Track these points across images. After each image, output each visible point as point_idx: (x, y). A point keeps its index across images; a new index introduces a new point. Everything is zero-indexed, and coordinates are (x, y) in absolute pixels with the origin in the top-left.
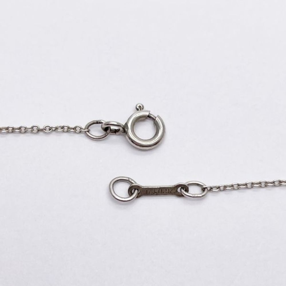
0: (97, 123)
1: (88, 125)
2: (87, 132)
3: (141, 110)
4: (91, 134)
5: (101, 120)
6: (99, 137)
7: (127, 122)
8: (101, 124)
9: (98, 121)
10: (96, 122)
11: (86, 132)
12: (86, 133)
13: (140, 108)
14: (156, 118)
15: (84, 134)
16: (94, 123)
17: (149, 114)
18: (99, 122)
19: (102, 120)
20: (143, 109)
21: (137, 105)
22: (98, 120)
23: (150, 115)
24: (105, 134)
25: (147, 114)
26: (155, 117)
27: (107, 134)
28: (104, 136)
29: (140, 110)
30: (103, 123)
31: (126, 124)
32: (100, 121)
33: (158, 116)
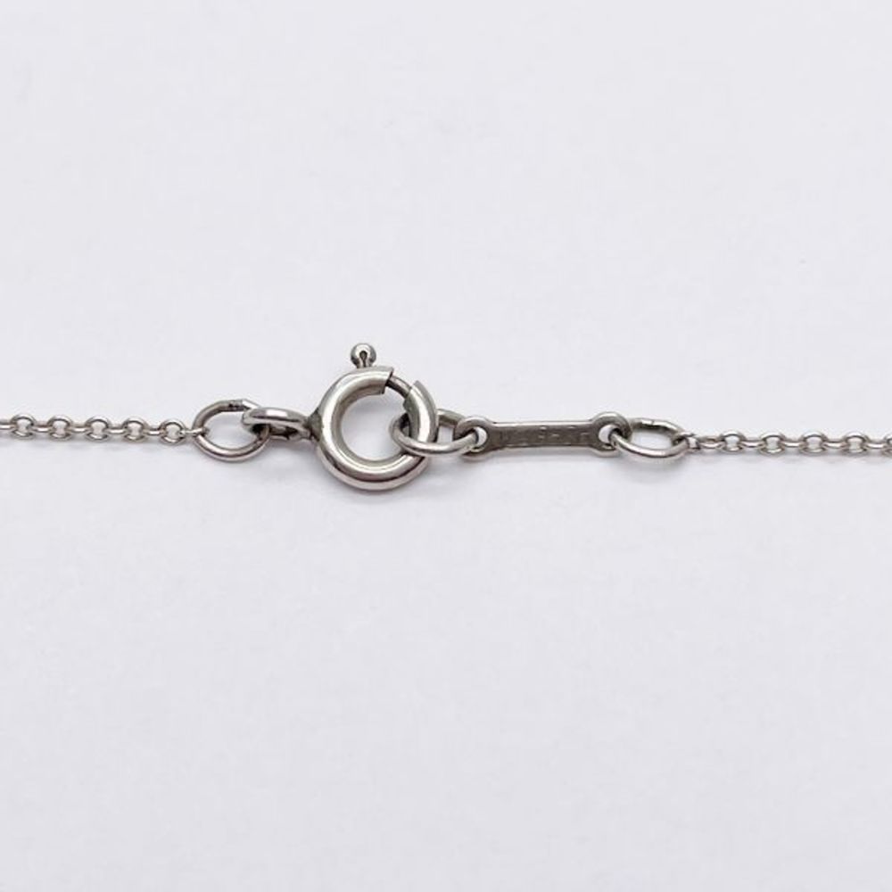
0: (232, 407)
1: (201, 417)
2: (200, 437)
3: (365, 366)
4: (212, 443)
5: (241, 401)
6: (238, 452)
7: (320, 406)
8: (242, 413)
9: (234, 404)
10: (226, 405)
11: (195, 436)
12: (198, 441)
13: (362, 359)
14: (410, 388)
15: (193, 444)
16: (220, 410)
17: (391, 375)
18: (237, 406)
19: (246, 400)
20: (372, 360)
21: (355, 348)
22: (234, 401)
23: (392, 379)
24: (255, 442)
25: (384, 376)
26: (408, 386)
27: (259, 443)
28: (251, 448)
29: (362, 363)
30: (248, 408)
31: (316, 412)
32: (239, 404)
33: (418, 384)
